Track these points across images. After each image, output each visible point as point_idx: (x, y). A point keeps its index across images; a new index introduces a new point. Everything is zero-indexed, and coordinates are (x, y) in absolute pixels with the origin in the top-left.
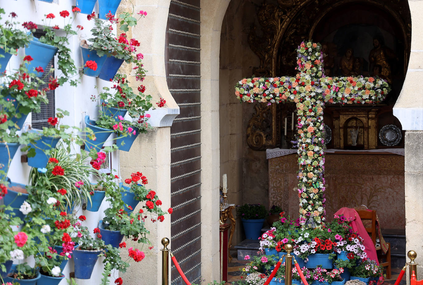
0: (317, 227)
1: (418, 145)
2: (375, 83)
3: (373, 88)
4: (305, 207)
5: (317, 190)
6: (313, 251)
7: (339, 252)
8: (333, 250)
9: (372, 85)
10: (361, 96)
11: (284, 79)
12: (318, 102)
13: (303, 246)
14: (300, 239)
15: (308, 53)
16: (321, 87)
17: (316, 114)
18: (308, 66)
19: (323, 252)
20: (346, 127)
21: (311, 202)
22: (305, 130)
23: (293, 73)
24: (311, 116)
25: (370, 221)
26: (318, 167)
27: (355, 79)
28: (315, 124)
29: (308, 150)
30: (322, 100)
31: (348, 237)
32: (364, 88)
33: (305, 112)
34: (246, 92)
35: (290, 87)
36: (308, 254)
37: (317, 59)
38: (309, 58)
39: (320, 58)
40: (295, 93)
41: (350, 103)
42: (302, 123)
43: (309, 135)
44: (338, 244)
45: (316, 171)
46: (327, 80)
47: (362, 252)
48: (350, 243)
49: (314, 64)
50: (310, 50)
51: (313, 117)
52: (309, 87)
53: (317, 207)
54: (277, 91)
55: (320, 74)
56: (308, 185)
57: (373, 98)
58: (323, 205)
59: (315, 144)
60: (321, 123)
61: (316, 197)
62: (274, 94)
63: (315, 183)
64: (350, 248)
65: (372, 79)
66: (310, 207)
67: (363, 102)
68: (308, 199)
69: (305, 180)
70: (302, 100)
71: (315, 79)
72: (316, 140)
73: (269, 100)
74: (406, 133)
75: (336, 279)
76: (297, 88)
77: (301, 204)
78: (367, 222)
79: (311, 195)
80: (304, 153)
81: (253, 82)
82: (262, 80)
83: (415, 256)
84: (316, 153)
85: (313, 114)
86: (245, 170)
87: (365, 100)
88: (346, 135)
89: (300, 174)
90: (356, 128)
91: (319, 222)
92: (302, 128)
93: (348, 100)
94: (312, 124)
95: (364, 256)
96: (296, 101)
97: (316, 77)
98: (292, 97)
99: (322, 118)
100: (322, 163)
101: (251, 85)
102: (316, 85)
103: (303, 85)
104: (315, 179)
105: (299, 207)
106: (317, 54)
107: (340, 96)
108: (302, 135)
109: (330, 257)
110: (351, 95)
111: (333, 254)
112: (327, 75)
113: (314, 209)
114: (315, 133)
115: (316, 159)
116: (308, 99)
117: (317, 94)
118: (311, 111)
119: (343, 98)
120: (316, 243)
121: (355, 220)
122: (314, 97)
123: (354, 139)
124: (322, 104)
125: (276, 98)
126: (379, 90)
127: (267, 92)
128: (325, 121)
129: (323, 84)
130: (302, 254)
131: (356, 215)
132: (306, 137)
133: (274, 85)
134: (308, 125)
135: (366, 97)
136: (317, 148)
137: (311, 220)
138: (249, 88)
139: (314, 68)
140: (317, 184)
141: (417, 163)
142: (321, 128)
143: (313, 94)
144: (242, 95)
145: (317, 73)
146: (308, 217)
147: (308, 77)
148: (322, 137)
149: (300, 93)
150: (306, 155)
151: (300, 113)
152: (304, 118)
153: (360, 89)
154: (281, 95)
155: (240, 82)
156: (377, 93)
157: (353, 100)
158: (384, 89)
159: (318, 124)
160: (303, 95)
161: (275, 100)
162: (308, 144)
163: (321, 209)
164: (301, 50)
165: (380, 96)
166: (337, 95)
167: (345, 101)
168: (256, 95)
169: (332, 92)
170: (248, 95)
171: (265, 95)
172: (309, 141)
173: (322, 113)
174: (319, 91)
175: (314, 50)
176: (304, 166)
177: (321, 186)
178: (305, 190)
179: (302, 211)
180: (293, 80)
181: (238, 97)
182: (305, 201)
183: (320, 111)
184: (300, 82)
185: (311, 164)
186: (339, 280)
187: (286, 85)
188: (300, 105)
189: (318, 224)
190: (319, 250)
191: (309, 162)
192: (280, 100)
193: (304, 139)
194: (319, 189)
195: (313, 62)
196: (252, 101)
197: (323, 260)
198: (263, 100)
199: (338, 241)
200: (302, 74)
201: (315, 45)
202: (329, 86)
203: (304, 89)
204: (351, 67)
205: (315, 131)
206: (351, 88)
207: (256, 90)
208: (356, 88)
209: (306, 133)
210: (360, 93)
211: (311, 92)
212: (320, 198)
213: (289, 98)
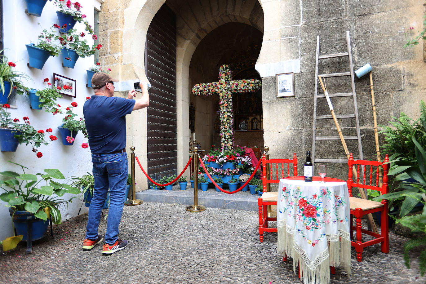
0: (229, 151)
1: (269, 85)
2: (255, 81)
3: (254, 83)
4: (224, 142)
5: (229, 134)
6: (225, 161)
7: (238, 162)
8: (235, 160)
9: (253, 82)
10: (248, 88)
11: (213, 83)
12: (229, 92)
13: (221, 159)
14: (220, 156)
15: (224, 70)
16: (230, 85)
17: (228, 97)
18: (223, 75)
19: (230, 161)
20: (252, 122)
21: (226, 139)
22: (223, 105)
23: (217, 80)
24: (226, 99)
25: (258, 153)
26: (229, 123)
27: (245, 80)
28: (228, 103)
29: (224, 115)
30: (231, 91)
31: (243, 155)
32: (250, 83)
33: (223, 97)
34: (196, 90)
35: (216, 86)
36: (222, 162)
37: (228, 72)
38: (224, 71)
39: (229, 72)
40: (218, 88)
41: (244, 92)
42: (222, 102)
43: (225, 107)
44: (238, 158)
45: (228, 124)
46: (233, 82)
47: (249, 161)
48: (244, 158)
49: (226, 74)
50: (225, 68)
51: (227, 99)
52: (224, 85)
53: (229, 142)
54: (210, 88)
55: (229, 79)
56: (225, 131)
57: (254, 88)
58: (232, 141)
59: (228, 112)
60: (230, 102)
61: (229, 137)
62: (209, 90)
63: (228, 130)
64: (243, 160)
65: (253, 79)
66: (226, 142)
67: (250, 91)
68: (225, 138)
69: (223, 129)
70: (222, 92)
71: (227, 82)
72: (228, 110)
73: (207, 93)
74: (263, 79)
75: (235, 174)
76: (219, 86)
77: (222, 141)
78: (255, 153)
79: (226, 136)
80: (223, 116)
81: (200, 85)
82: (204, 84)
83: (268, 149)
84: (228, 116)
85: (226, 98)
86: (214, 140)
87: (250, 89)
88: (252, 125)
89: (222, 127)
90: (256, 122)
91: (230, 149)
92: (222, 104)
93: (243, 90)
94: (226, 103)
95: (250, 164)
96: (219, 92)
97: (228, 80)
98: (217, 91)
99: (231, 100)
100: (231, 121)
101: (199, 86)
102: (228, 84)
103: (221, 84)
104: (228, 128)
105: (221, 142)
106: (228, 70)
107: (239, 88)
108: (222, 108)
109: (232, 164)
110: (243, 87)
111: (235, 162)
112: (233, 80)
113: (228, 142)
114: (227, 107)
115: (229, 119)
116: (224, 91)
117: (228, 88)
118: (225, 96)
119: (240, 89)
120: (226, 157)
121: (251, 152)
122: (227, 90)
123: (255, 126)
124: (231, 93)
125: (210, 92)
126: (257, 84)
127: (206, 89)
128: (232, 102)
129: (231, 83)
130: (220, 162)
131: (252, 150)
132: (224, 109)
133: (209, 86)
134: (224, 103)
135: (250, 88)
136: (229, 114)
137: (226, 148)
138: (198, 88)
139: (227, 76)
140: (229, 130)
141: (269, 95)
142: (231, 104)
143: (226, 88)
144: (195, 92)
145: (228, 79)
146: (225, 146)
147: (224, 80)
148: (231, 109)
149: (220, 88)
150: (224, 117)
151: (221, 98)
152: (222, 100)
153: (247, 84)
154: (212, 90)
155: (194, 86)
156: (256, 85)
157: (245, 90)
158: (259, 84)
159: (229, 102)
160: (221, 89)
161: (210, 93)
162: (224, 112)
163: (231, 143)
164: (221, 68)
165: (257, 87)
166: (237, 88)
167: (241, 91)
168: (201, 91)
169: (235, 86)
170: (198, 91)
171: (205, 91)
172: (225, 110)
173: (231, 98)
174: (229, 86)
175: (226, 68)
176: (223, 122)
177: (231, 132)
178: (223, 134)
179: (223, 144)
180: (217, 83)
181: (194, 93)
182: (223, 139)
183: (230, 97)
184: (220, 83)
185: (226, 122)
186: (238, 174)
187: (214, 85)
188: (221, 94)
189: (230, 150)
190: (228, 160)
191: (225, 120)
192: (212, 93)
193: (223, 110)
194: (230, 133)
195: (226, 73)
196: (200, 95)
197: (230, 165)
198: (204, 94)
199: (237, 156)
200: (221, 79)
201: (227, 66)
202: (233, 84)
203: (222, 86)
204: (254, 100)
205: (228, 105)
206: (244, 84)
207: (201, 89)
208: (246, 84)
209: (223, 107)
210: (248, 86)
211: (225, 87)
212: (231, 138)
213: (216, 91)
